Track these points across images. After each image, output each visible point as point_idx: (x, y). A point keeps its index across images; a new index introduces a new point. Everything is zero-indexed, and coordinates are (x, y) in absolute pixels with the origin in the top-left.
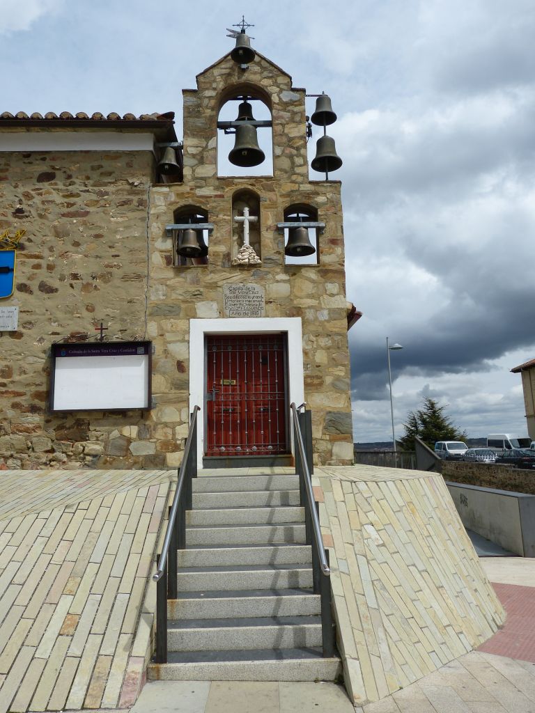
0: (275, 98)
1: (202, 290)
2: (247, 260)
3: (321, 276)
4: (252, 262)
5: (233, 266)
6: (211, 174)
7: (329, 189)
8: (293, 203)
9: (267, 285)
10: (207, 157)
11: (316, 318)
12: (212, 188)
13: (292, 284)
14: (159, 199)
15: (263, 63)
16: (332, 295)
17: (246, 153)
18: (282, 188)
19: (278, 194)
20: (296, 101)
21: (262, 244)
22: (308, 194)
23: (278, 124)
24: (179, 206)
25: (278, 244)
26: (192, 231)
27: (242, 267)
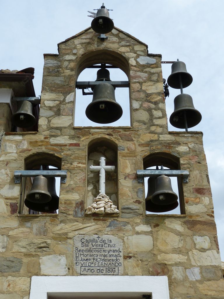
0: (132, 62)
1: (49, 241)
2: (103, 209)
3: (188, 228)
4: (108, 210)
5: (87, 216)
6: (67, 124)
7: (190, 139)
8: (152, 152)
9: (126, 237)
10: (64, 110)
11: (186, 278)
12: (67, 137)
13: (155, 236)
14: (11, 146)
15: (121, 35)
16: (203, 250)
17: (104, 106)
18: (141, 137)
19: (137, 144)
20: (152, 65)
21: (120, 192)
22: (168, 143)
23: (135, 83)
24: (31, 153)
25: (137, 193)
26: (42, 177)
27: (96, 216)
